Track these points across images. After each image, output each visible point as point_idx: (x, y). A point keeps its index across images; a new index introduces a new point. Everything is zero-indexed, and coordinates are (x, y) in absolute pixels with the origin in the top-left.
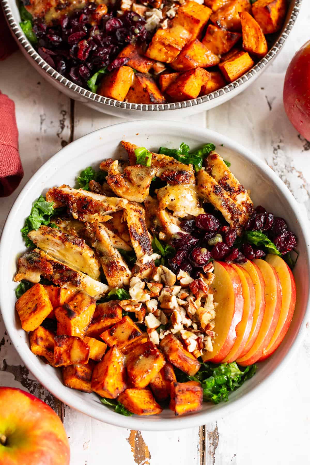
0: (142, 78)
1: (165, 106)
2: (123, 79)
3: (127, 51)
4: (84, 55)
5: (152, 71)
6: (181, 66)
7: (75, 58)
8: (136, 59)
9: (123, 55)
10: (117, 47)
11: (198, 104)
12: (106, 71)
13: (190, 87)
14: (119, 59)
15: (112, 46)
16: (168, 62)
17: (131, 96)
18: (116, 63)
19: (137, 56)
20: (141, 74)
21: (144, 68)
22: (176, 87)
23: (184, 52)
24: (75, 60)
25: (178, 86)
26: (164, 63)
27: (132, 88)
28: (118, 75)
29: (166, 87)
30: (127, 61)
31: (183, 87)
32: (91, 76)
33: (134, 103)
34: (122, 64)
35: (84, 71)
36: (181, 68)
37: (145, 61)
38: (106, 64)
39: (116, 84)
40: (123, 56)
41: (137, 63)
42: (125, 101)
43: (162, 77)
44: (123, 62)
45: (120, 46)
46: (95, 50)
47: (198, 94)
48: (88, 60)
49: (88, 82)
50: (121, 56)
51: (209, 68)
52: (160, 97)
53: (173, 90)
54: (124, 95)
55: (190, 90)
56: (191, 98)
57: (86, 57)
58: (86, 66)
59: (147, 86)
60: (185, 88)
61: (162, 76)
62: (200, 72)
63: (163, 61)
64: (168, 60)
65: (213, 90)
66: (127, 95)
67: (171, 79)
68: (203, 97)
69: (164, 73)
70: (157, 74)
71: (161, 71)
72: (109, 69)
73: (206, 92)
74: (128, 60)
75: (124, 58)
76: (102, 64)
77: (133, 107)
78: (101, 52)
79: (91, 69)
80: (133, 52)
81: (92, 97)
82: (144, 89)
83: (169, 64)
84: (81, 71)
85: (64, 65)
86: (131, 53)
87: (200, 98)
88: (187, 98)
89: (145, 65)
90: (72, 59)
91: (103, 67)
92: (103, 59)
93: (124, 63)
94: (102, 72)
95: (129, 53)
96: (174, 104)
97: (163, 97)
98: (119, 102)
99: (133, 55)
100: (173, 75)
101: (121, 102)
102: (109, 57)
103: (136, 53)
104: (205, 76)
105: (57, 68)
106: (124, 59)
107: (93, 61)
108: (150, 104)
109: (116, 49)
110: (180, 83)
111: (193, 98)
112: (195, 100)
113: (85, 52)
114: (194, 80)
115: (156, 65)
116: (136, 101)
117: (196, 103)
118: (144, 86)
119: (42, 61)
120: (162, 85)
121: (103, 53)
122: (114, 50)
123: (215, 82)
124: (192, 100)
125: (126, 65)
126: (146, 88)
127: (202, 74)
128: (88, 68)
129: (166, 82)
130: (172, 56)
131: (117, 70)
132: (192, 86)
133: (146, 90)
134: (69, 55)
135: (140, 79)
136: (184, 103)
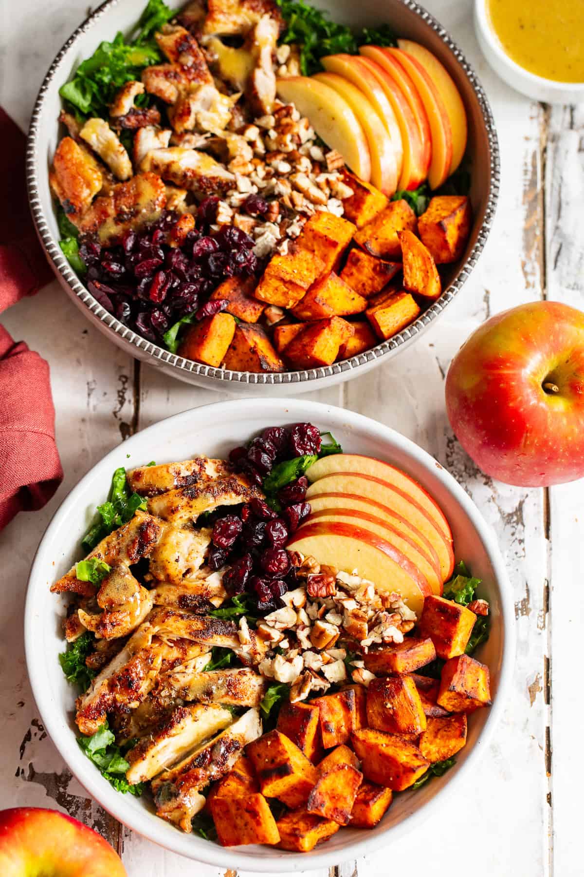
0: (248, 331)
1: (283, 377)
2: (219, 332)
3: (226, 289)
4: (160, 295)
5: (263, 319)
6: (308, 314)
7: (145, 299)
8: (239, 302)
9: (219, 294)
10: (210, 282)
11: (334, 373)
12: (193, 319)
13: (323, 348)
14: (213, 301)
15: (201, 279)
16: (288, 307)
17: (230, 359)
18: (209, 308)
19: (241, 296)
20: (247, 326)
21: (251, 315)
22: (300, 346)
23: (313, 291)
24: (145, 302)
25: (304, 346)
26: (282, 308)
27: (232, 347)
28: (212, 327)
29: (285, 345)
30: (226, 305)
31: (312, 346)
32: (170, 327)
33: (236, 370)
34: (218, 310)
35: (159, 318)
36: (308, 318)
37: (252, 305)
38: (192, 308)
39: (208, 341)
40: (219, 297)
41: (240, 307)
42: (220, 367)
43: (278, 330)
44: (219, 307)
45: (214, 280)
46: (177, 287)
47: (334, 359)
48: (165, 303)
49: (164, 336)
50: (216, 297)
51: (349, 317)
52: (275, 361)
53: (295, 351)
54: (219, 357)
55: (322, 352)
56: (324, 364)
57: (163, 298)
58: (161, 310)
59: (256, 343)
60: (315, 349)
61: (279, 328)
62: (338, 324)
63: (281, 305)
64: (288, 305)
65: (357, 353)
66: (225, 357)
67: (293, 332)
68: (342, 363)
69: (281, 323)
70: (270, 324)
71: (277, 320)
72: (197, 317)
73: (347, 354)
74: (227, 303)
75: (221, 300)
76: (186, 308)
77: (235, 377)
78: (186, 291)
79: (170, 316)
80: (235, 290)
81: (171, 361)
82: (251, 348)
83: (289, 310)
84: (154, 319)
85: (128, 309)
86: (231, 292)
87: (337, 364)
88: (318, 364)
89: (253, 311)
90: (139, 300)
91: (189, 313)
92: (189, 301)
93: (222, 309)
94: (188, 321)
95: (228, 291)
96: (298, 373)
97: (280, 361)
98: (213, 370)
99: (235, 295)
100: (297, 327)
101: (216, 369)
102: (197, 298)
103: (240, 291)
104: (345, 330)
105: (117, 314)
106: (221, 303)
107: (174, 303)
108: (260, 372)
109: (209, 284)
110: (306, 340)
111: (327, 365)
112: (330, 368)
113: (160, 291)
114: (328, 337)
115: (270, 310)
116: (238, 368)
117: (332, 372)
118: (252, 344)
119: (95, 302)
120: (278, 342)
121: (190, 292)
122: (206, 287)
123: (360, 339)
124: (325, 368)
125: (224, 311)
126: (255, 347)
127: (341, 326)
128: (165, 314)
129: (285, 337)
130: (294, 298)
131: (210, 318)
132: (326, 346)
133: (254, 351)
134: (135, 292)
135: (245, 334)
136: (312, 372)
